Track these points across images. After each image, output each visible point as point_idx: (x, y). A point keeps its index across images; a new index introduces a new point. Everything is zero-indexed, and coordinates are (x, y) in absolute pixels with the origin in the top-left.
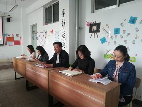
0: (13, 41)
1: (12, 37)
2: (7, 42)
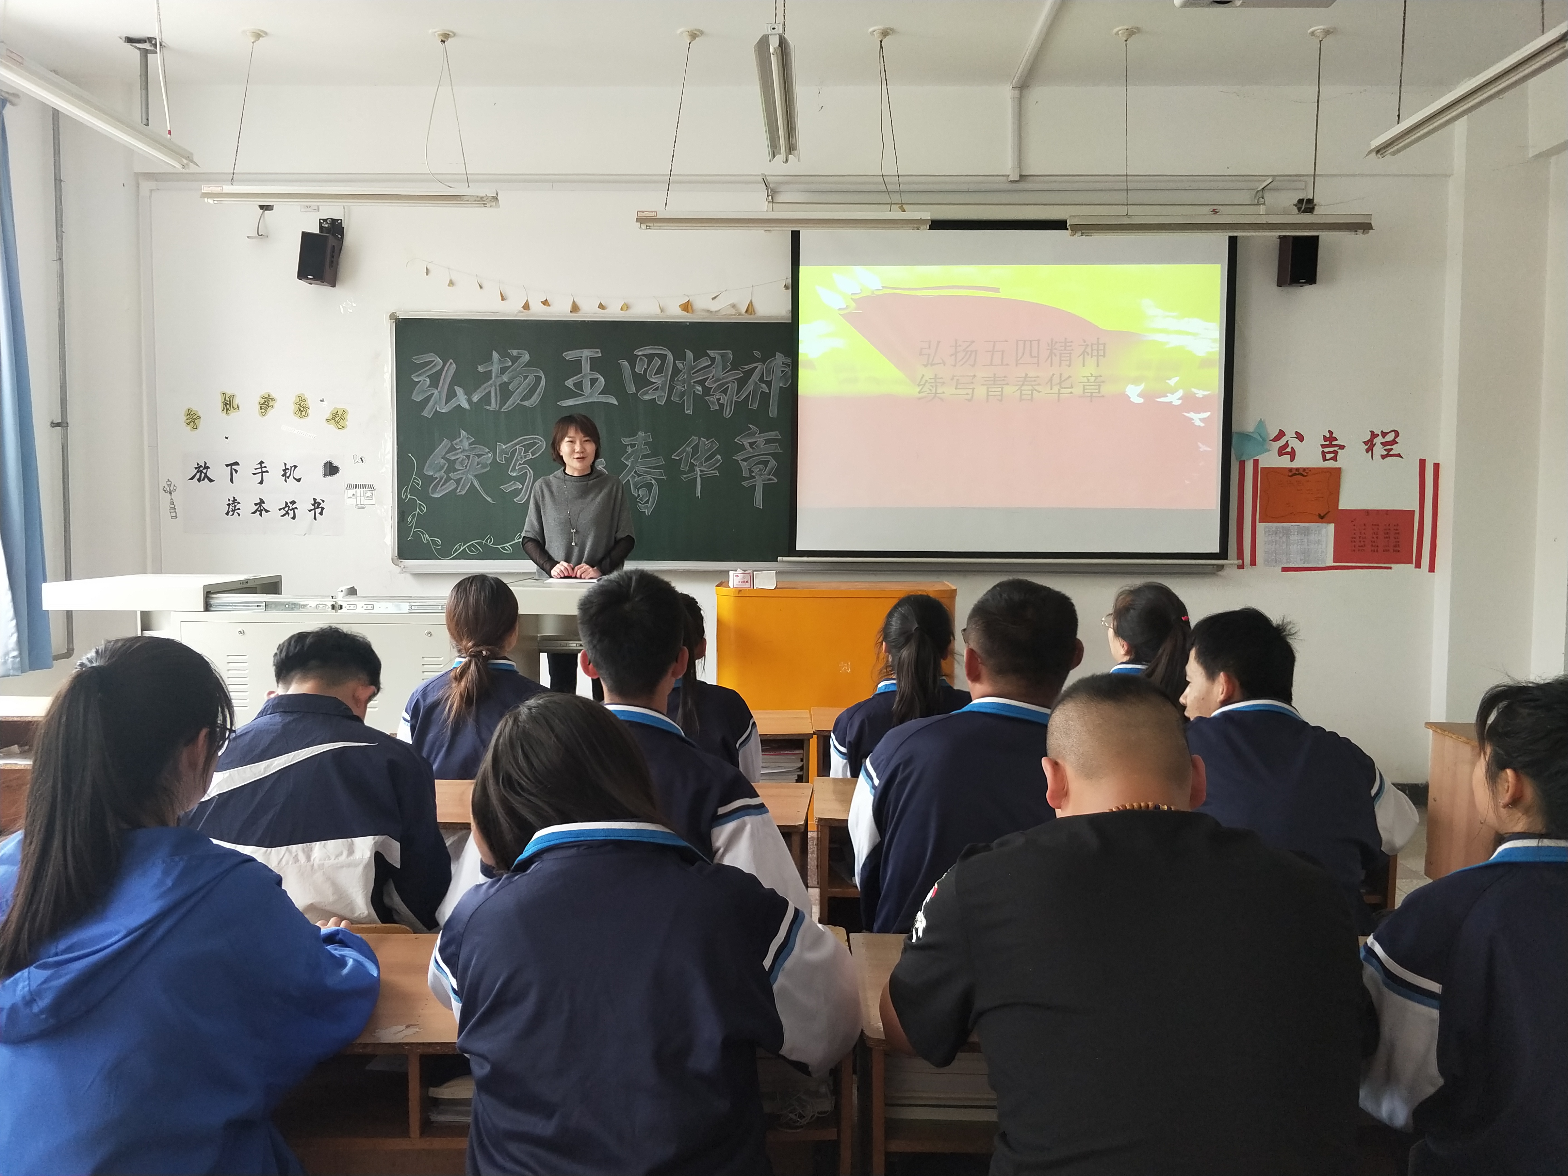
0: (1322, 518)
1: (1320, 464)
2: (1261, 527)
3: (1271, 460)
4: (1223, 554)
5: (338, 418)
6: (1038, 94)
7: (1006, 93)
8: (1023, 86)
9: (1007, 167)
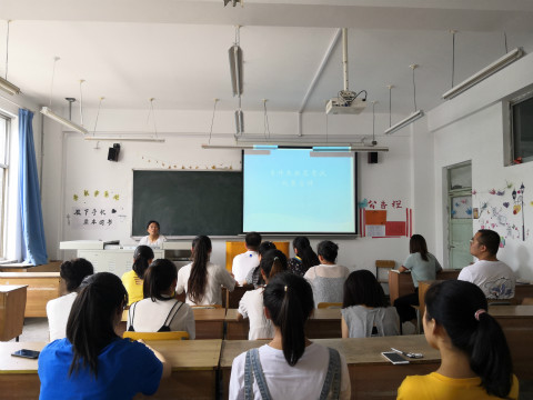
0: (382, 223)
1: (381, 209)
2: (366, 226)
3: (368, 208)
4: (356, 233)
5: (116, 197)
6: (306, 115)
7: (297, 114)
8: (301, 112)
9: (298, 133)
